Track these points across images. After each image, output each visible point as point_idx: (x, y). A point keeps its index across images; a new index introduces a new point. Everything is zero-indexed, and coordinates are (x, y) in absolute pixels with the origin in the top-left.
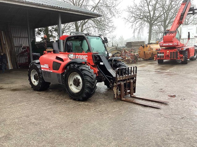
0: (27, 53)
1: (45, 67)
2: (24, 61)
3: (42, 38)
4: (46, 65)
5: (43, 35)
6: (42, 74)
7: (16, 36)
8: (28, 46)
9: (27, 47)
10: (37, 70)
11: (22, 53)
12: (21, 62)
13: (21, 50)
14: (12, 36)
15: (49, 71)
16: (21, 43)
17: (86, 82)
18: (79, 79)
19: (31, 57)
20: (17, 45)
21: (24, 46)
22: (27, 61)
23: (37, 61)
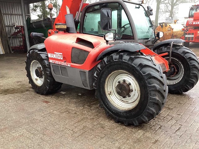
0: (21, 33)
1: (55, 57)
2: (18, 44)
3: (38, 16)
4: (57, 53)
5: (39, 12)
6: (50, 68)
7: (7, 12)
8: (22, 25)
9: (21, 27)
10: (41, 60)
11: (15, 34)
12: (14, 46)
13: (14, 30)
14: (2, 12)
15: (63, 64)
16: (13, 22)
17: (153, 93)
18: (130, 84)
19: (27, 39)
20: (9, 24)
21: (18, 25)
22: (22, 44)
23: (40, 46)
